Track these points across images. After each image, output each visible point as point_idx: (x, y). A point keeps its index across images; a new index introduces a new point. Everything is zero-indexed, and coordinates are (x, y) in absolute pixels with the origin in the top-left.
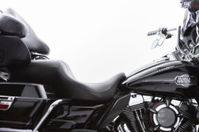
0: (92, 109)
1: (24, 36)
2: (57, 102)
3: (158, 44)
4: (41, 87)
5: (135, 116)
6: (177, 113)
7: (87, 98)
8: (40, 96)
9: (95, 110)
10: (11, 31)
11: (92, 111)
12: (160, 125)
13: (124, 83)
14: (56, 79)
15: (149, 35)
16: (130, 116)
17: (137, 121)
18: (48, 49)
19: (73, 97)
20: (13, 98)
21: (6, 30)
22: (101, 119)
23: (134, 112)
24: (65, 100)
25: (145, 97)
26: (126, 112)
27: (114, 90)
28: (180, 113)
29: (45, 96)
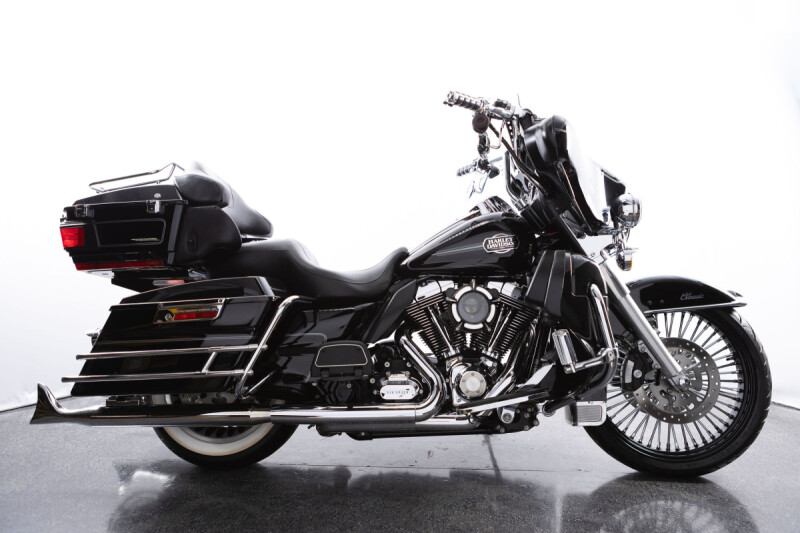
0: (351, 311)
1: (226, 205)
2: (289, 300)
3: (474, 191)
4: (263, 280)
5: (429, 316)
6: (490, 297)
7: (341, 293)
8: (262, 292)
9: (358, 313)
10: (205, 199)
11: (350, 316)
12: (463, 322)
13: (404, 263)
14: (286, 267)
15: (459, 174)
16: (421, 318)
17: (434, 325)
18: (270, 224)
19: (319, 296)
20: (224, 300)
21: (197, 197)
22: (369, 328)
23: (426, 310)
24: (304, 297)
25: (442, 283)
26: (412, 312)
27: (388, 278)
28: (494, 299)
29: (269, 291)
